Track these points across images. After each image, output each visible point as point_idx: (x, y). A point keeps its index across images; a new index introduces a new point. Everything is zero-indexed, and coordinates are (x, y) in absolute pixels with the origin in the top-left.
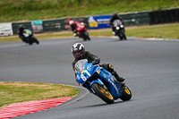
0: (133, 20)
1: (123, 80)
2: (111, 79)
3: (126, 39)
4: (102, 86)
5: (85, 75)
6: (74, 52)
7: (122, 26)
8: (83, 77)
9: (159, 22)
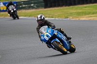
0: (32, 5)
2: (64, 38)
3: (18, 18)
4: (59, 43)
5: (48, 36)
7: (15, 10)
9: (51, 6)
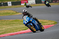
1: (41, 24)
4: (32, 26)
6: (23, 13)
8: (25, 22)
